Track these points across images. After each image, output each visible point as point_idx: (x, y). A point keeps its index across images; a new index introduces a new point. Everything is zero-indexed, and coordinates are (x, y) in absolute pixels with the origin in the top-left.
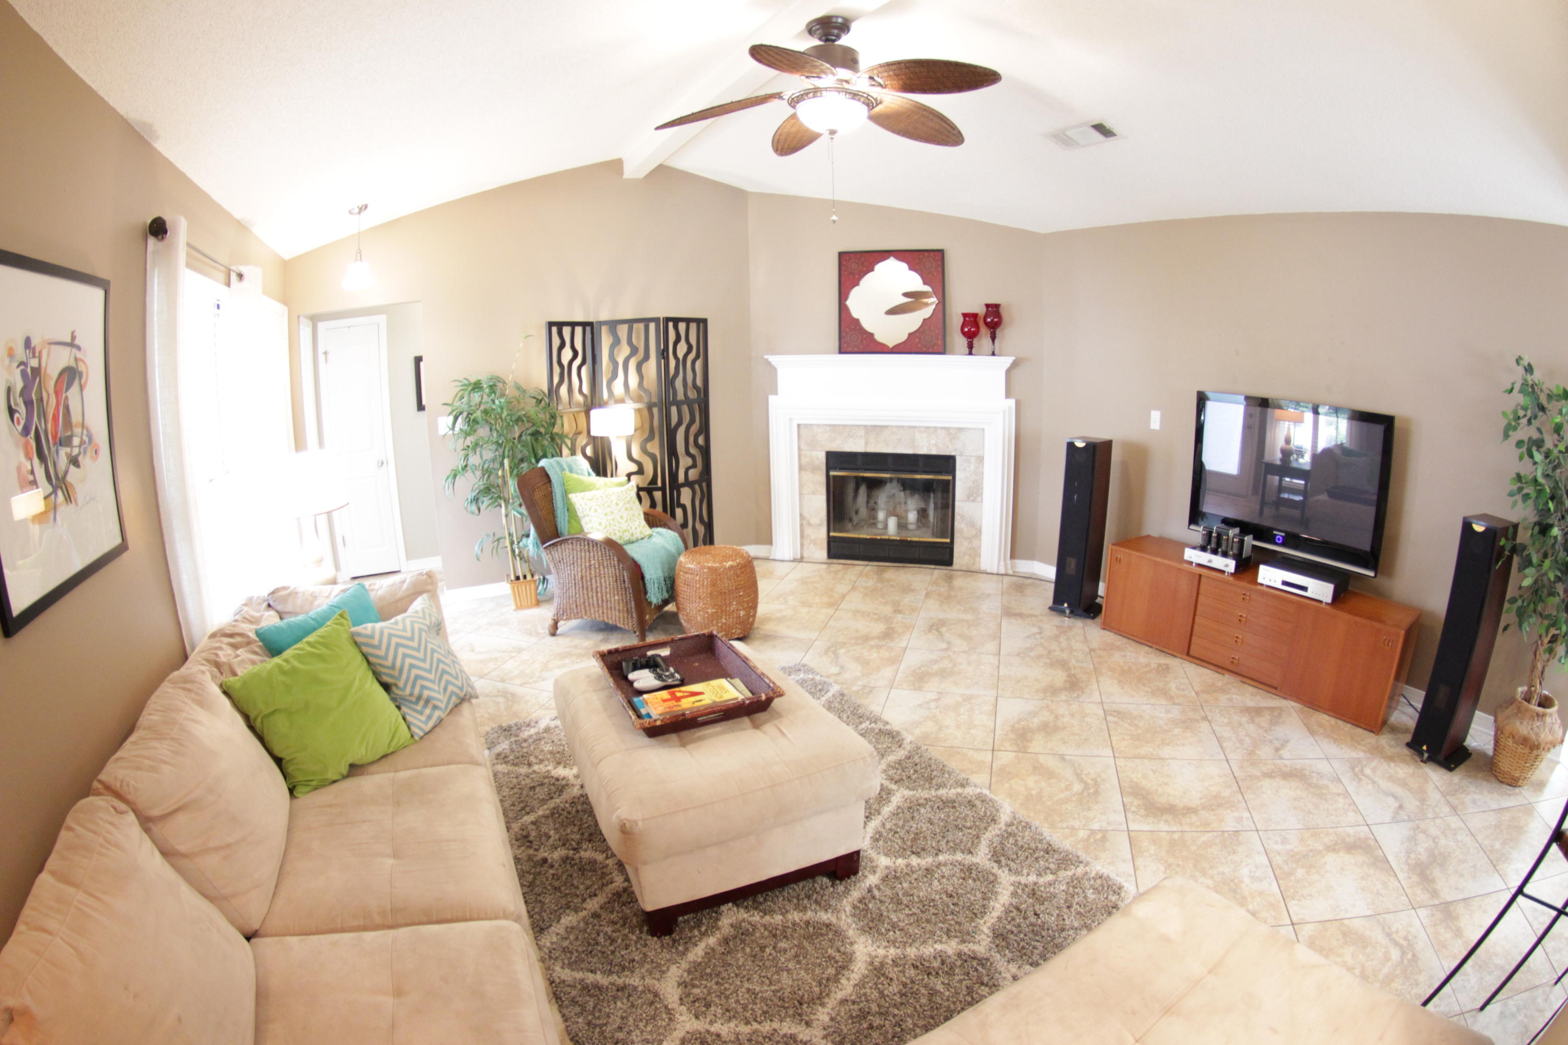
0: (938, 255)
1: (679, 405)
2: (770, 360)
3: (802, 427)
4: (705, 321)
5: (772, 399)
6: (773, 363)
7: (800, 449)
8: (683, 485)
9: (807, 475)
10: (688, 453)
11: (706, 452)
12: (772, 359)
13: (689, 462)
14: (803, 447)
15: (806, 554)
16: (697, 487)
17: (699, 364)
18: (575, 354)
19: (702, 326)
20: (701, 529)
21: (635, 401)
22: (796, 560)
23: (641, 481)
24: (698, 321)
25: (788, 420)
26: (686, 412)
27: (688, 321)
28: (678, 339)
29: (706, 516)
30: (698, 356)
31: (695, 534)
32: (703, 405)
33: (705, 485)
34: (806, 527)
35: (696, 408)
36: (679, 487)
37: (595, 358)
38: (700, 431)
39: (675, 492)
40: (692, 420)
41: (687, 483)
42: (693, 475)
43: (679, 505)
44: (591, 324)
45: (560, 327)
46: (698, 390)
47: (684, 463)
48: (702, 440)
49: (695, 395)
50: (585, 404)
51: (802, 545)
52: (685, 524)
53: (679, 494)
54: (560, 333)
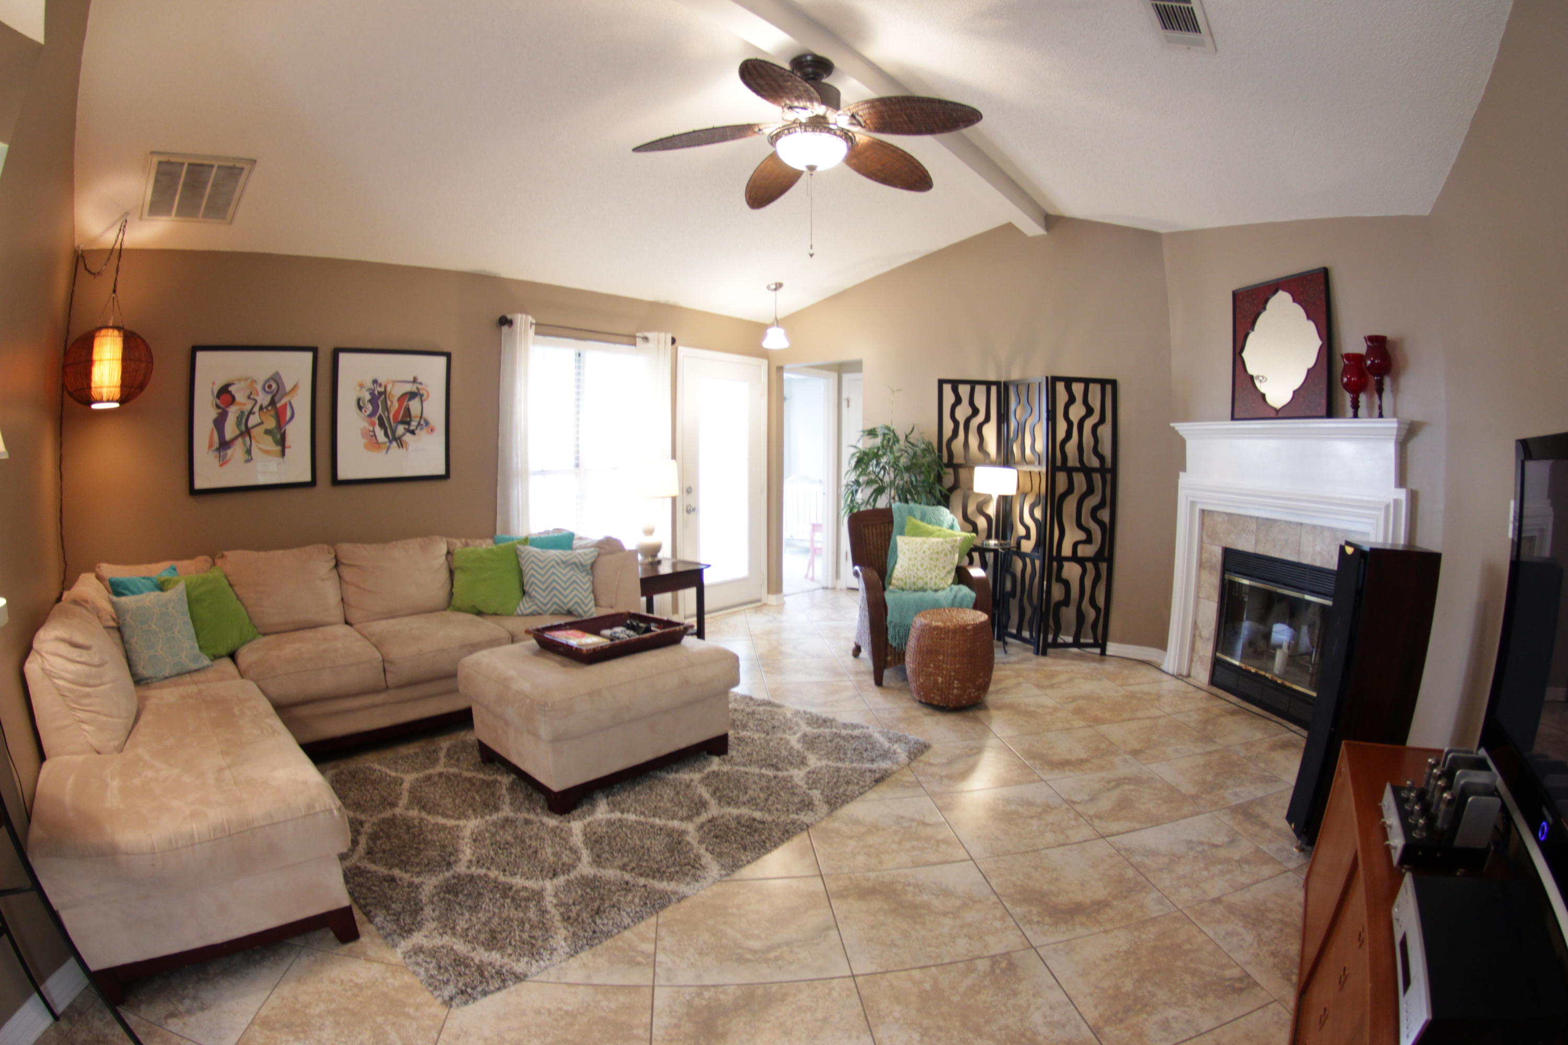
0: (1324, 279)
1: (1070, 471)
2: (1176, 428)
3: (1206, 513)
4: (1114, 383)
5: (1181, 474)
6: (1181, 433)
7: (1201, 541)
8: (1068, 559)
9: (1205, 575)
10: (1080, 525)
11: (1109, 531)
12: (1181, 427)
13: (1081, 536)
14: (1205, 538)
15: (1193, 673)
16: (1089, 566)
17: (1105, 431)
18: (975, 412)
19: (1109, 388)
20: (1091, 614)
21: (1027, 463)
22: (1178, 677)
23: (1028, 546)
24: (1103, 382)
25: (1193, 503)
26: (1079, 479)
27: (1087, 382)
28: (1072, 400)
29: (1101, 601)
30: (1102, 420)
31: (1081, 616)
32: (1109, 476)
33: (1103, 566)
34: (1198, 638)
35: (1097, 477)
36: (1061, 560)
37: (1003, 417)
38: (1102, 505)
39: (1055, 564)
40: (1090, 491)
41: (1074, 558)
42: (1086, 551)
43: (1060, 579)
44: (997, 384)
45: (955, 384)
46: (1101, 458)
47: (1072, 535)
48: (1105, 515)
49: (1095, 463)
50: (987, 461)
51: (1191, 660)
52: (1066, 601)
53: (1060, 567)
54: (955, 391)
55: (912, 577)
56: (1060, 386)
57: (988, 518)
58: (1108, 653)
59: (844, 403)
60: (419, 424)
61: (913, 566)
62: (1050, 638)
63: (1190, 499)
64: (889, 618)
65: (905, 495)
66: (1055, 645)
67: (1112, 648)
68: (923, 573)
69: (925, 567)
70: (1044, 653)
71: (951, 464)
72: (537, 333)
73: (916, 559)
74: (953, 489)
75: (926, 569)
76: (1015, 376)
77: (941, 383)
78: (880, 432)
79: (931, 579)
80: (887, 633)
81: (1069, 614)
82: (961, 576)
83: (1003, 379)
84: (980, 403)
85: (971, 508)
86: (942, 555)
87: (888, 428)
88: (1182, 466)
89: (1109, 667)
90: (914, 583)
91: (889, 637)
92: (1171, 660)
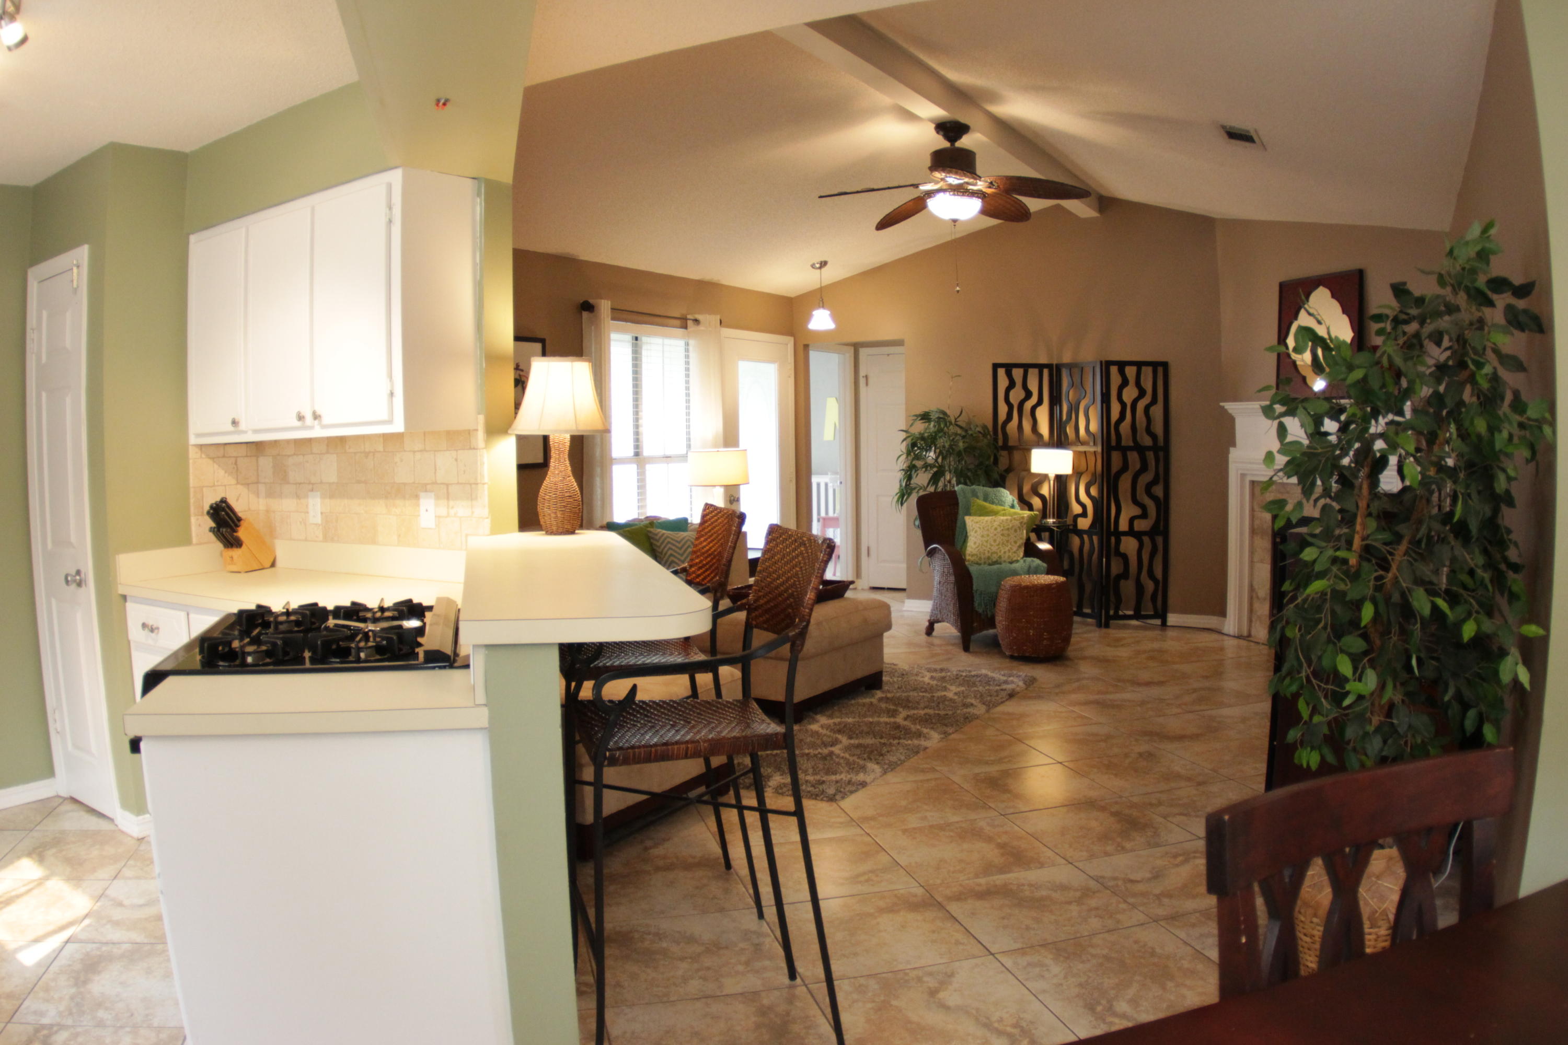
0: (1356, 279)
1: (1124, 450)
2: (1226, 407)
3: (1256, 484)
4: (1165, 365)
5: (1232, 449)
6: (1230, 411)
7: (1252, 510)
8: (1125, 534)
9: (1256, 543)
10: (1135, 501)
11: (1164, 506)
12: (1230, 407)
13: (1136, 511)
14: (1256, 508)
15: (1253, 631)
16: (1146, 539)
17: (1157, 412)
18: (1029, 395)
19: (1160, 370)
20: (1149, 586)
21: (1083, 444)
22: (1240, 637)
23: (1084, 524)
24: (1155, 365)
25: (1243, 476)
26: (1133, 457)
27: (1139, 365)
28: (1125, 383)
29: (1158, 572)
30: (1154, 401)
31: (1140, 588)
32: (1161, 454)
33: (1159, 540)
34: (1255, 600)
35: (1150, 455)
36: (1118, 534)
37: (1055, 400)
38: (1155, 482)
39: (1113, 539)
40: (1144, 468)
41: (1131, 532)
42: (1142, 525)
43: (1118, 553)
44: (1049, 366)
45: (1009, 368)
46: (1154, 437)
47: (1128, 511)
48: (1158, 491)
49: (1147, 441)
50: (1041, 443)
51: (1250, 621)
52: (1125, 575)
53: (1118, 542)
54: (1009, 374)
55: (986, 552)
56: (1114, 370)
57: (1042, 498)
58: (1169, 623)
59: (862, 381)
62: (1112, 612)
63: (1240, 472)
64: (975, 587)
65: (964, 477)
66: (1117, 617)
67: (1172, 619)
68: (997, 547)
69: (998, 542)
70: (1107, 626)
71: (1006, 447)
72: (613, 319)
73: (988, 535)
74: (1009, 470)
75: (999, 544)
76: (1067, 358)
77: (996, 367)
78: (934, 416)
79: (1005, 552)
80: (973, 601)
81: (1128, 588)
82: (1030, 550)
83: (1055, 362)
84: (1033, 386)
85: (1026, 488)
86: (1012, 532)
87: (944, 413)
88: (1231, 441)
89: (1170, 633)
90: (989, 558)
91: (976, 604)
92: (1231, 623)
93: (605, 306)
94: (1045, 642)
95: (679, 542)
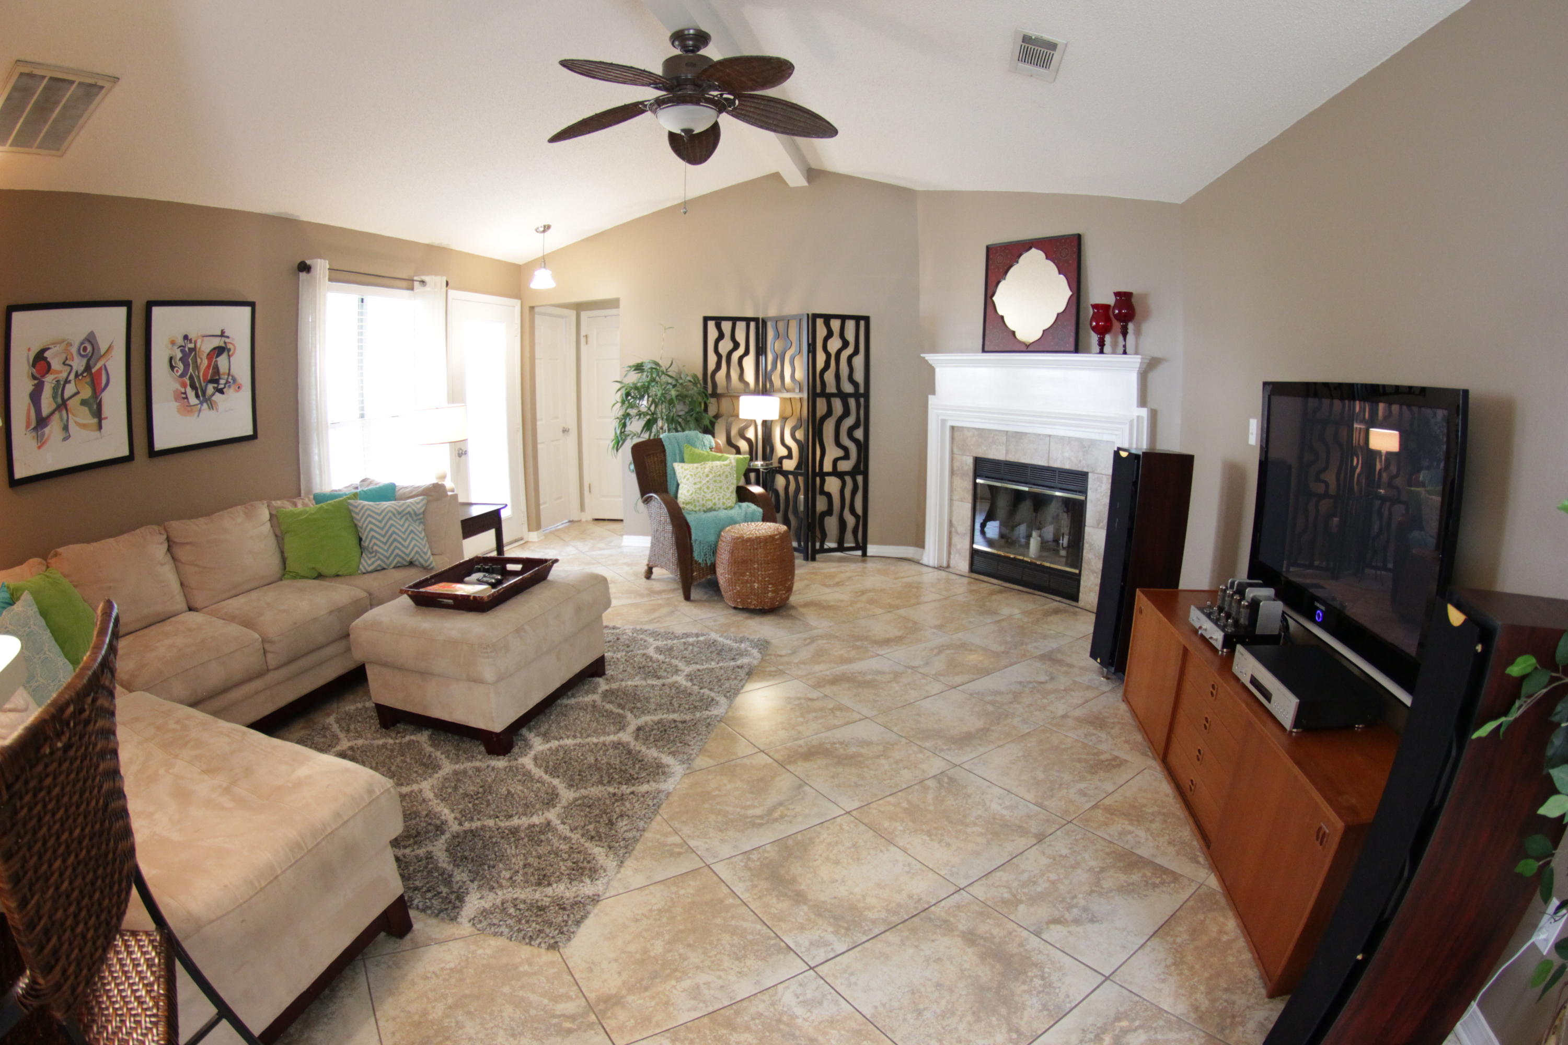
0: (1076, 241)
1: (829, 397)
2: (926, 358)
3: (956, 429)
4: (867, 319)
5: (930, 397)
6: (930, 362)
7: (952, 453)
8: (829, 474)
9: (958, 481)
10: (838, 444)
11: (863, 448)
12: (930, 358)
13: (840, 453)
14: (955, 450)
15: (952, 563)
16: (848, 479)
17: (859, 361)
18: (736, 345)
19: (862, 323)
20: (850, 520)
21: (788, 391)
22: (940, 568)
23: (789, 465)
24: (857, 319)
25: (944, 421)
26: (837, 405)
27: (843, 318)
28: (830, 334)
29: (859, 509)
30: (856, 352)
31: (842, 524)
32: (862, 400)
33: (860, 479)
34: (954, 534)
35: (852, 402)
36: (823, 475)
37: (761, 350)
38: (856, 426)
39: (818, 479)
40: (846, 413)
41: (835, 473)
42: (844, 466)
43: (822, 492)
44: (756, 320)
45: (718, 320)
46: (855, 384)
47: (833, 452)
48: (859, 434)
49: (848, 388)
50: (747, 391)
51: (949, 553)
52: (829, 512)
53: (823, 482)
54: (718, 327)
55: (701, 499)
56: (819, 322)
57: (749, 441)
58: (868, 554)
59: (583, 340)
60: (227, 382)
61: (700, 489)
62: (818, 545)
63: (940, 418)
64: (693, 537)
65: (676, 424)
66: (823, 550)
67: (872, 550)
69: (710, 489)
70: (814, 559)
71: (715, 394)
72: (330, 280)
74: (717, 416)
75: (712, 491)
76: (772, 312)
77: (706, 319)
78: (647, 367)
79: (718, 499)
80: (692, 551)
81: (831, 524)
82: (743, 495)
83: (761, 316)
84: (741, 337)
85: (734, 432)
86: (724, 477)
87: (657, 364)
88: (931, 388)
89: (870, 565)
90: (703, 505)
91: (695, 554)
92: (931, 554)
93: (321, 266)
94: (770, 594)
95: (379, 514)
